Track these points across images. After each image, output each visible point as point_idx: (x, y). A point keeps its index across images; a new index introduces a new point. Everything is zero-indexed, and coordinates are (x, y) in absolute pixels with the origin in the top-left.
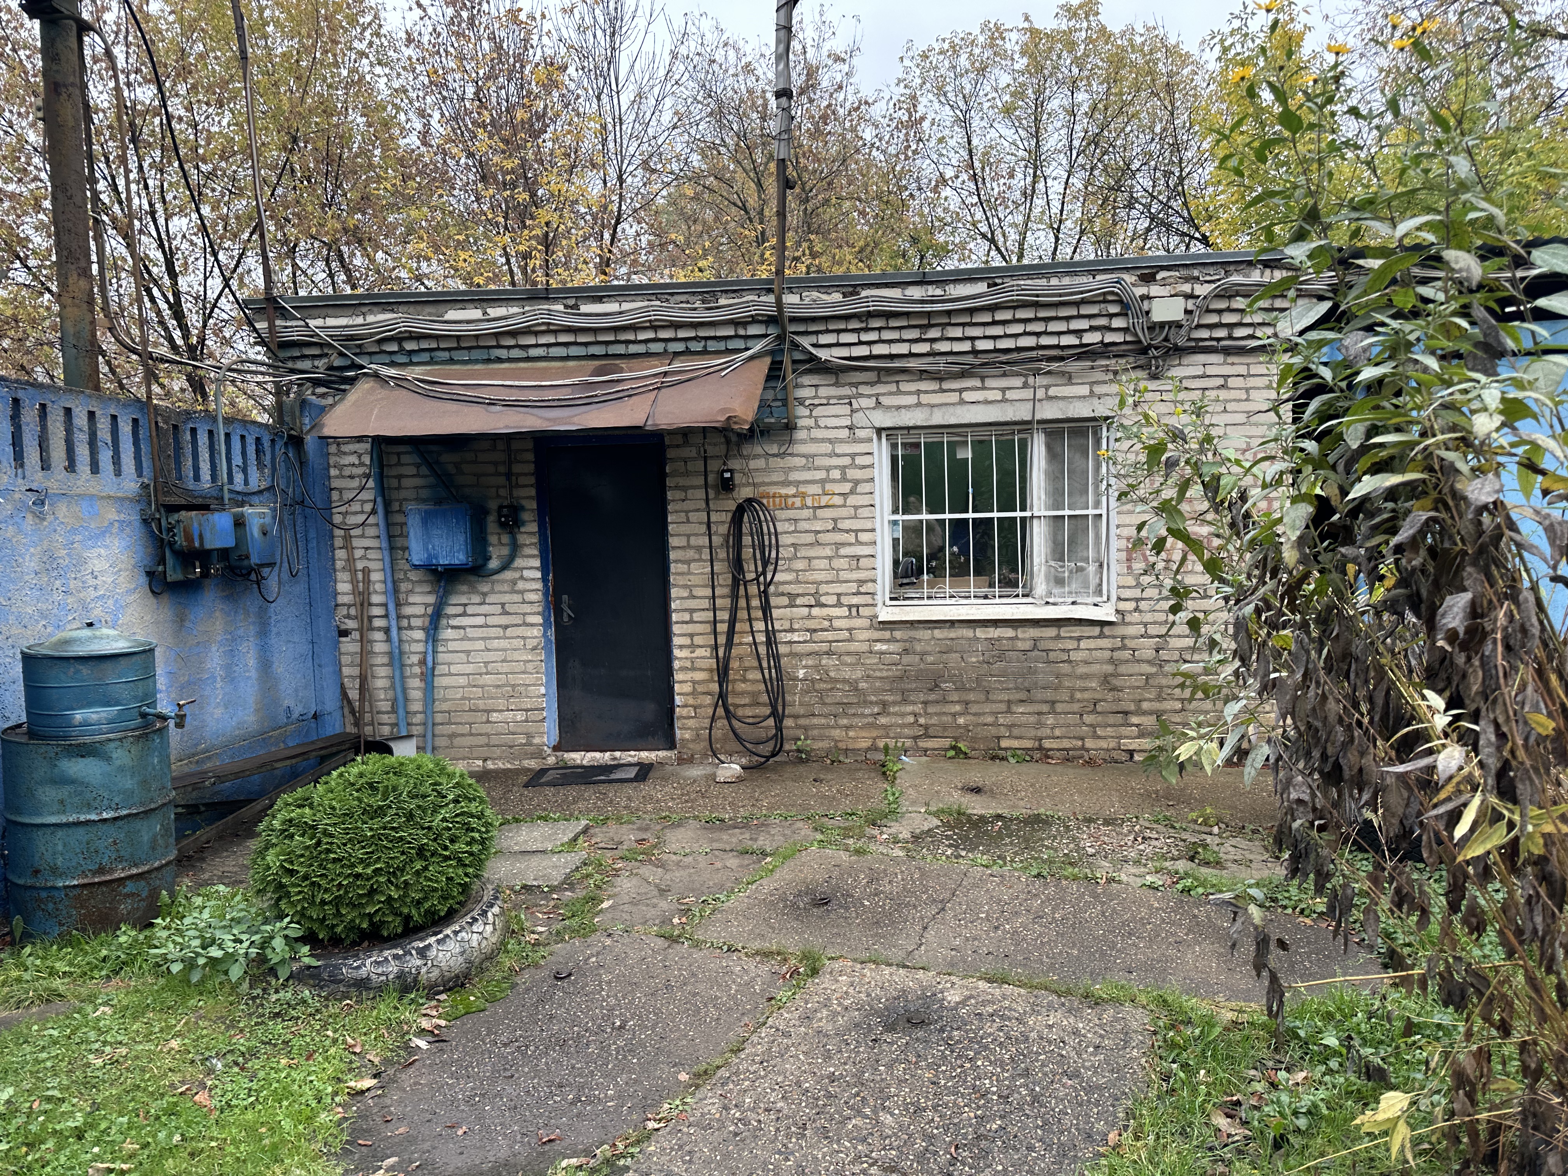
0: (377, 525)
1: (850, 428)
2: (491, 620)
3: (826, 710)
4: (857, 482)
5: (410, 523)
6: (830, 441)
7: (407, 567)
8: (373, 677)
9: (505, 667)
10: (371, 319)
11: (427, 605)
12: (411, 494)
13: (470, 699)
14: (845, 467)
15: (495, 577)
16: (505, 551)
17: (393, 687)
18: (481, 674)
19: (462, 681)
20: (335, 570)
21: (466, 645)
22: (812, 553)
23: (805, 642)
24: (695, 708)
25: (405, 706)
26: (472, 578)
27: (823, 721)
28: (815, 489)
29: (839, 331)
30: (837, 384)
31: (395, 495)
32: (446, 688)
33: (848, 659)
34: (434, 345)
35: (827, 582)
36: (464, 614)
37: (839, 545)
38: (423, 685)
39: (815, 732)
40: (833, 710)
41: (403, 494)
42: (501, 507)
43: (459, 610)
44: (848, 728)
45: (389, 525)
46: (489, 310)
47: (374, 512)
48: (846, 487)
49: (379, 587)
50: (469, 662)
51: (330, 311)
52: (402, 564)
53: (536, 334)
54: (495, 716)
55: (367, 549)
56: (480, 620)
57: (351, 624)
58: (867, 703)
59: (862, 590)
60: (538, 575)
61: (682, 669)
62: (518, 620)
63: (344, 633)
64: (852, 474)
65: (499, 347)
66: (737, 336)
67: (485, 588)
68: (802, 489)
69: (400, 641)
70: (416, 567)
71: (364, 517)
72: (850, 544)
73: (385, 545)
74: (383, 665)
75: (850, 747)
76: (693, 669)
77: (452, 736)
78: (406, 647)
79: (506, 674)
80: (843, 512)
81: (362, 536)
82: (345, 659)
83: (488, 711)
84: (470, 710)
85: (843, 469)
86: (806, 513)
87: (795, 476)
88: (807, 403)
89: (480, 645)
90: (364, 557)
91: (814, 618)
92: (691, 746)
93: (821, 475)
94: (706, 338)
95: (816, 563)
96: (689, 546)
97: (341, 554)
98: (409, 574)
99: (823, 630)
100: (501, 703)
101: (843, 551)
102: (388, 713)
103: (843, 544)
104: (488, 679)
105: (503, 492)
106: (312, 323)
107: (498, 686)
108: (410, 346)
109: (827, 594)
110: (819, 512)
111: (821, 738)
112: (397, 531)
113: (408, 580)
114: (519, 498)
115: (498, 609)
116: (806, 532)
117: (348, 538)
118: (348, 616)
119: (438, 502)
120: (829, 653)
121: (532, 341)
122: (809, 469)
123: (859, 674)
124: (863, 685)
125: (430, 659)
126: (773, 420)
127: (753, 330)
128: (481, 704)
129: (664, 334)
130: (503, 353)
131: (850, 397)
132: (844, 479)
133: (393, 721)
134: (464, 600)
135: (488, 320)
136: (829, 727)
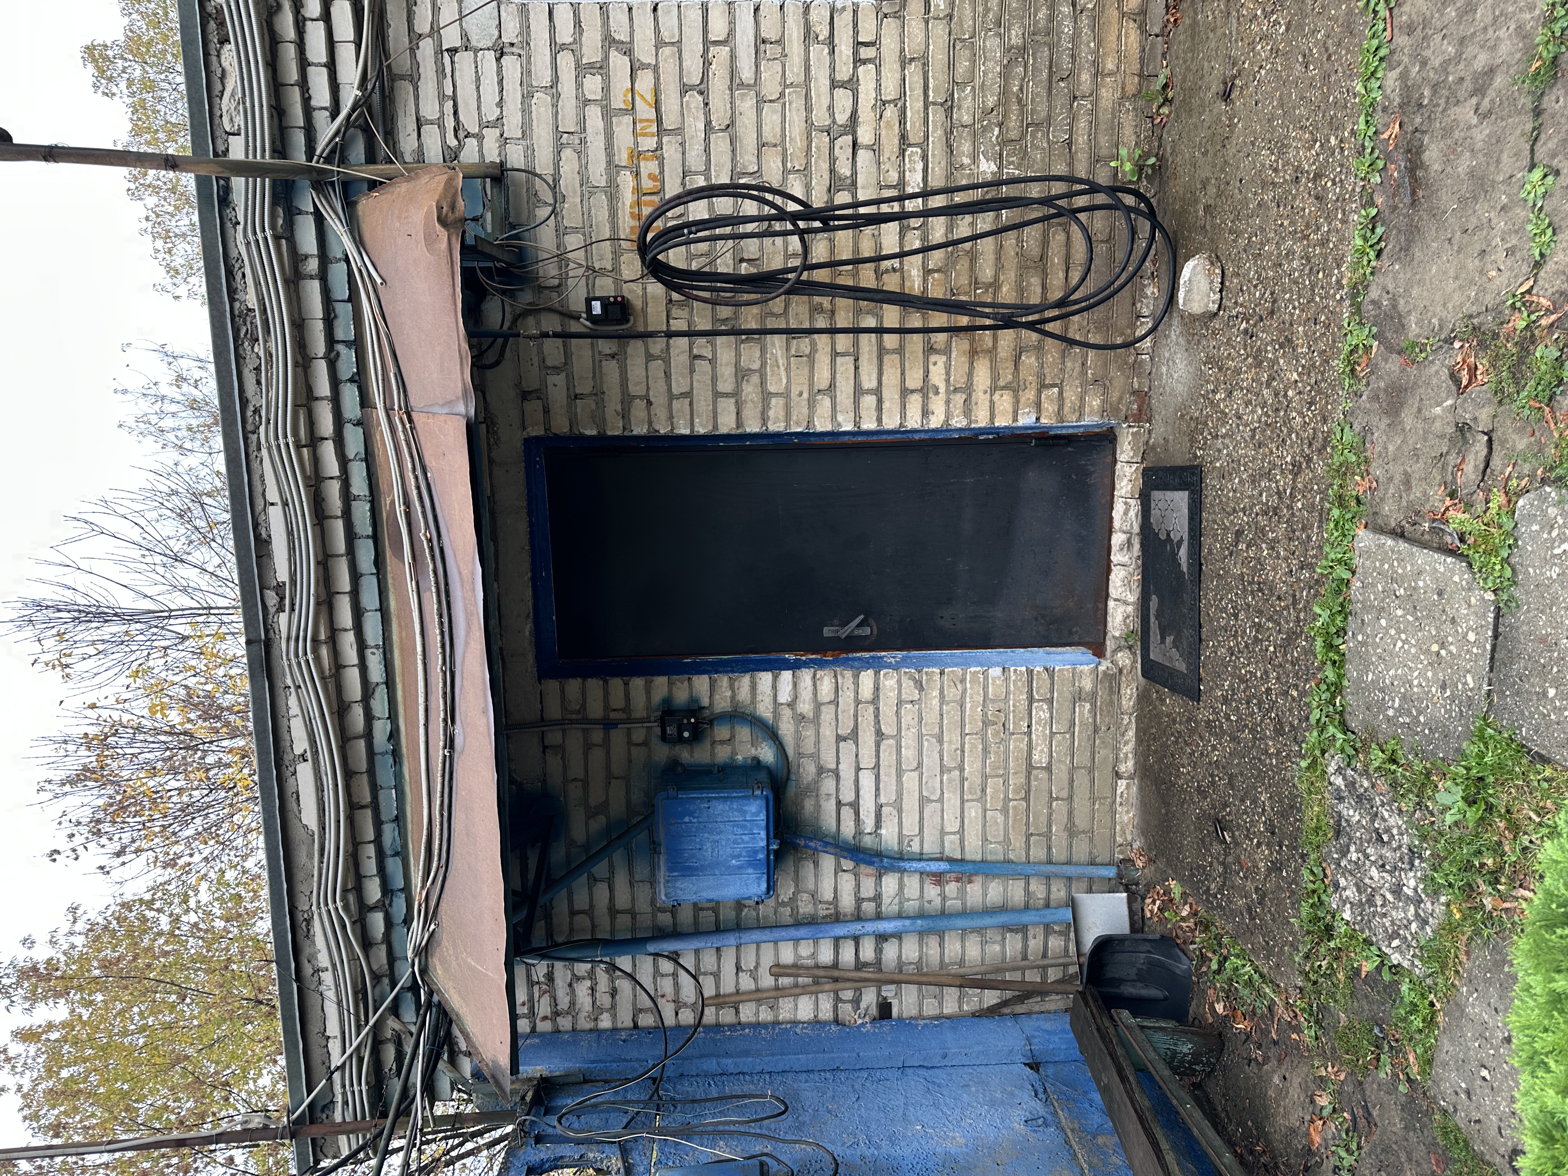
0: (697, 952)
1: (501, 54)
2: (867, 760)
3: (1061, 117)
4: (609, 41)
5: (694, 898)
6: (527, 97)
7: (771, 902)
8: (962, 963)
9: (952, 738)
10: (323, 960)
11: (839, 869)
12: (643, 893)
13: (1007, 800)
14: (578, 66)
15: (790, 751)
16: (744, 733)
17: (980, 931)
18: (963, 780)
19: (973, 811)
20: (776, 1023)
21: (911, 803)
22: (749, 140)
23: (925, 158)
24: (1043, 386)
25: (1014, 910)
26: (791, 791)
27: (1082, 124)
28: (623, 128)
29: (304, 64)
30: (414, 79)
31: (645, 920)
32: (985, 840)
33: (963, 66)
34: (370, 850)
35: (808, 109)
36: (855, 806)
37: (734, 83)
38: (978, 880)
39: (1104, 141)
40: (1060, 102)
41: (643, 905)
42: (664, 738)
43: (847, 814)
44: (1098, 73)
45: (697, 932)
46: (298, 750)
47: (674, 957)
48: (619, 63)
49: (805, 949)
50: (941, 800)
51: (314, 1028)
52: (767, 909)
53: (338, 666)
54: (1040, 757)
55: (738, 968)
56: (867, 780)
57: (869, 998)
58: (1051, 30)
59: (824, 34)
60: (786, 676)
61: (967, 411)
62: (867, 714)
63: (885, 1010)
64: (591, 52)
65: (368, 734)
66: (323, 276)
67: (809, 769)
68: (622, 158)
69: (900, 916)
70: (771, 887)
71: (682, 974)
72: (733, 57)
73: (731, 939)
74: (941, 945)
75: (1136, 67)
76: (968, 389)
77: (1071, 831)
78: (911, 906)
79: (963, 735)
80: (668, 69)
81: (717, 975)
82: (930, 1008)
83: (1030, 767)
84: (1027, 799)
85: (582, 70)
86: (671, 150)
87: (598, 174)
88: (452, 142)
89: (910, 780)
90: (754, 974)
91: (878, 138)
92: (1115, 395)
93: (594, 114)
94: (331, 341)
95: (770, 132)
96: (736, 394)
97: (747, 1013)
98: (784, 897)
99: (902, 121)
100: (1017, 745)
101: (747, 73)
102: (1025, 939)
103: (733, 72)
104: (972, 768)
105: (639, 735)
106: (336, 1060)
107: (986, 751)
108: (373, 891)
109: (831, 108)
110: (669, 123)
111: (1116, 128)
112: (707, 917)
113: (793, 900)
114: (648, 707)
115: (847, 747)
116: (707, 150)
117: (720, 1002)
118: (856, 1002)
119: (654, 847)
120: (949, 106)
121: (353, 677)
122: (583, 141)
123: (993, 43)
124: (1015, 37)
125: (934, 867)
126: (489, 216)
127: (308, 242)
128: (1016, 781)
129: (326, 424)
130: (381, 729)
131: (439, 52)
132: (602, 68)
133: (1040, 931)
134: (829, 806)
135: (315, 754)
136: (1094, 112)
